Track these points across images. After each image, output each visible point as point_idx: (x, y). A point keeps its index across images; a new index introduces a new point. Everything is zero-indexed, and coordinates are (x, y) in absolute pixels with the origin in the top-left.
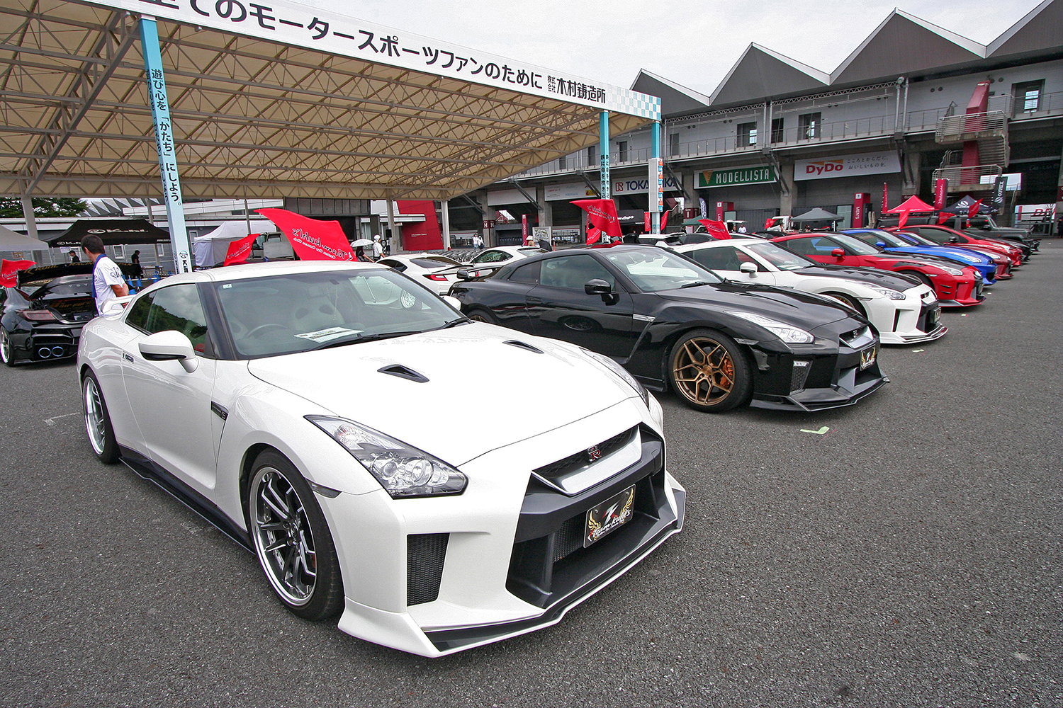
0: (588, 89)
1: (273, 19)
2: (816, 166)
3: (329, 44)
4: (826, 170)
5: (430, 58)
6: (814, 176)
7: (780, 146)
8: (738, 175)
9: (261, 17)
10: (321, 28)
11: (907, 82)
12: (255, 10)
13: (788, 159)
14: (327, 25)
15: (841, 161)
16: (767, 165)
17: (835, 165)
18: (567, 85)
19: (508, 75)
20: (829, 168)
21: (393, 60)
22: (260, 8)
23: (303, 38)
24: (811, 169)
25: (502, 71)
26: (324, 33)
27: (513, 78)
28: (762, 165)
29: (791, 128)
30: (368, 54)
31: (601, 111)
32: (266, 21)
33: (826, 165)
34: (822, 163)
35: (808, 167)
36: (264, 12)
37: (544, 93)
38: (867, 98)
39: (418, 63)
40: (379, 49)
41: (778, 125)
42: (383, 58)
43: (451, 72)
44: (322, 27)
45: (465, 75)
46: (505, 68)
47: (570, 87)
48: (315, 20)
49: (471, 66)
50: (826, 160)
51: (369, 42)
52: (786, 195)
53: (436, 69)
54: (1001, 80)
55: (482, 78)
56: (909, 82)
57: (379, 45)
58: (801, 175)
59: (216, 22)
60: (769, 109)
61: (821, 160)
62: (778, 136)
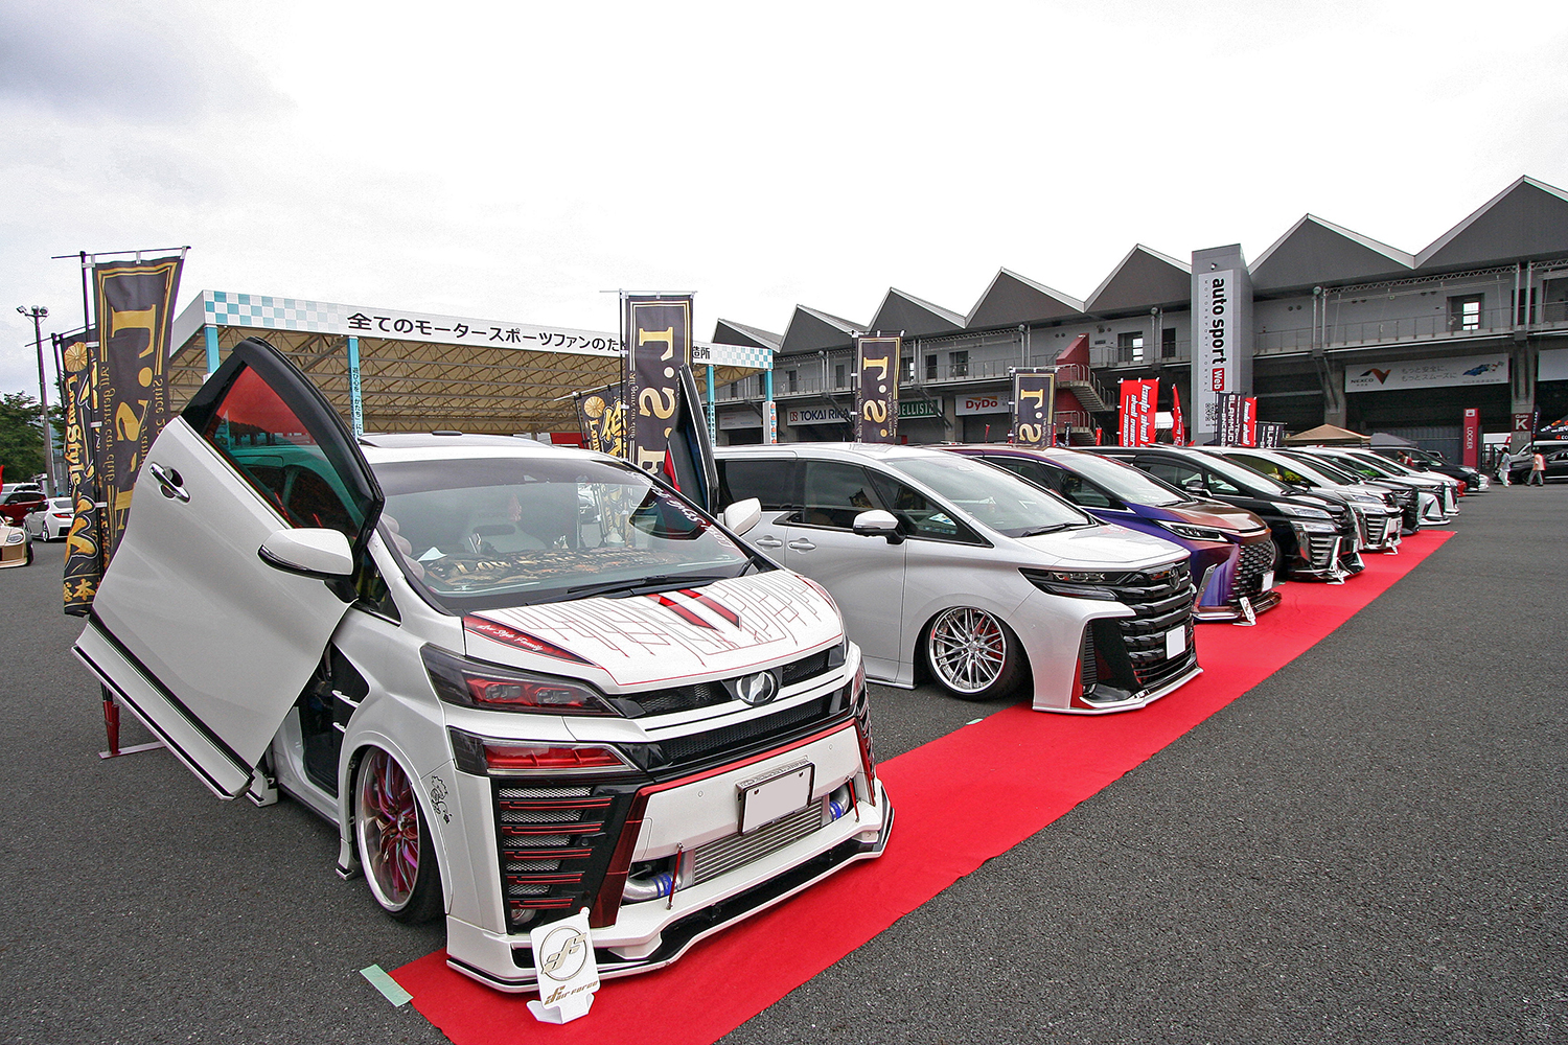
1: (431, 329)
2: (974, 401)
3: (469, 340)
4: (983, 406)
5: (545, 341)
6: (973, 411)
7: (940, 381)
9: (422, 327)
10: (462, 329)
11: (1028, 329)
12: (419, 324)
13: (949, 394)
14: (467, 327)
15: (995, 398)
16: (921, 399)
17: (990, 401)
19: (613, 346)
20: (986, 404)
21: (516, 345)
22: (422, 323)
23: (451, 338)
24: (970, 405)
25: (607, 344)
26: (464, 333)
27: (616, 347)
28: (917, 400)
29: (945, 366)
30: (496, 343)
31: (707, 366)
32: (425, 330)
33: (983, 401)
34: (979, 399)
35: (967, 402)
36: (425, 325)
38: (997, 343)
39: (536, 345)
40: (505, 339)
41: (931, 362)
42: (509, 345)
43: (563, 349)
44: (464, 329)
45: (575, 349)
46: (610, 341)
48: (459, 325)
49: (580, 343)
50: (982, 397)
51: (497, 335)
53: (550, 348)
54: (1104, 331)
55: (590, 351)
56: (1031, 329)
57: (504, 335)
58: (962, 410)
59: (394, 335)
60: (917, 346)
61: (976, 395)
62: (931, 374)
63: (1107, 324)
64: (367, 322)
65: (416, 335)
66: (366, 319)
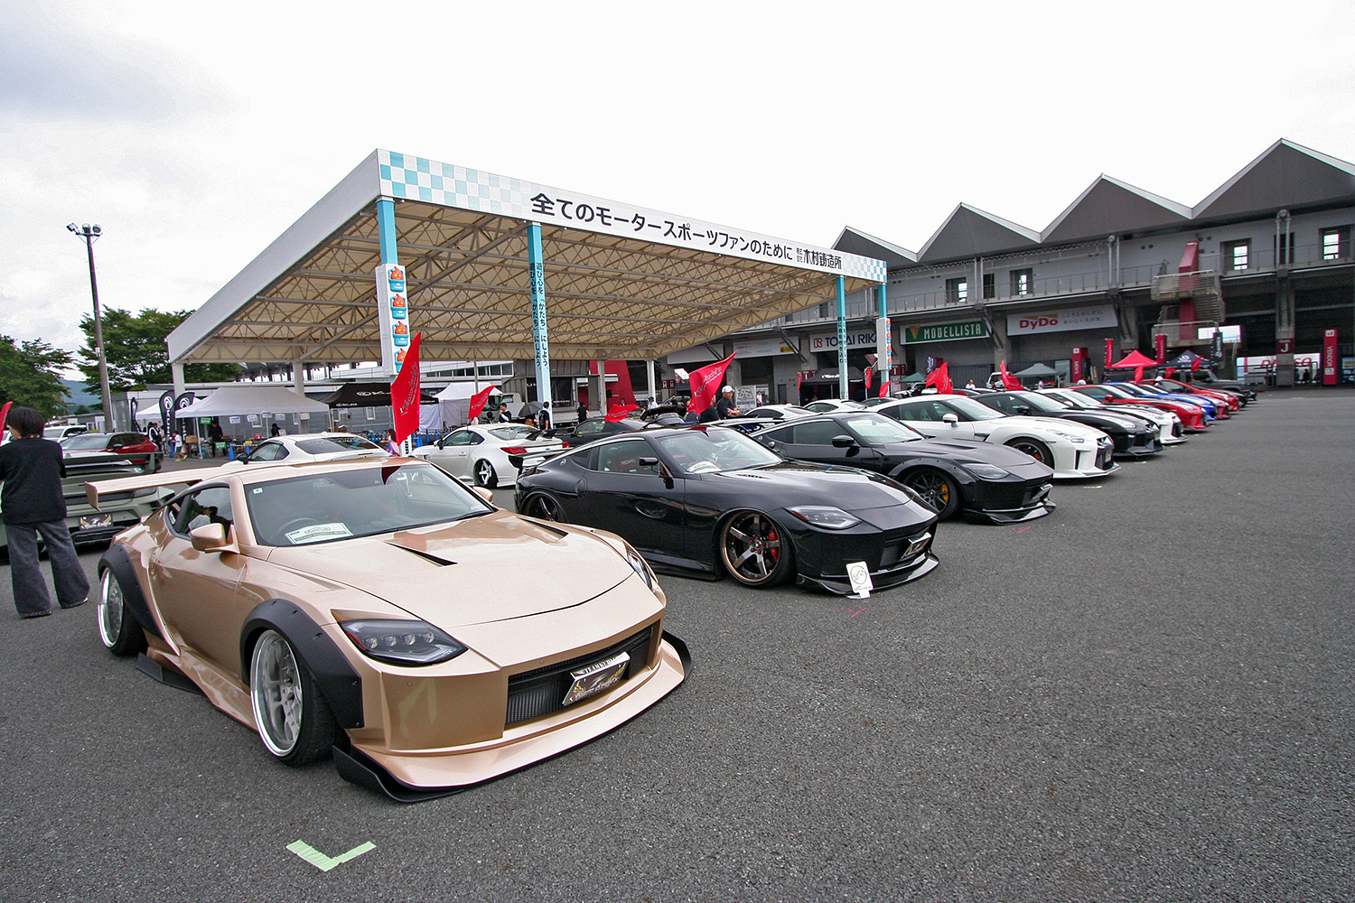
0: (828, 257)
1: (610, 217)
2: (1030, 320)
3: (646, 235)
4: (1041, 325)
5: (712, 240)
6: (1028, 331)
7: (993, 301)
8: (947, 330)
9: (602, 216)
10: (639, 221)
11: (1118, 240)
12: (599, 212)
13: (1001, 314)
14: (643, 219)
15: (1056, 316)
16: (979, 320)
17: (1050, 319)
18: (811, 254)
19: (767, 249)
20: (1044, 322)
22: (602, 210)
23: (629, 231)
24: (1024, 324)
25: (763, 246)
26: (642, 225)
27: (771, 252)
28: (975, 320)
29: (1003, 283)
30: (670, 240)
31: (837, 276)
32: (606, 220)
33: (1041, 320)
34: (1036, 318)
35: (1021, 322)
36: (605, 213)
37: (794, 263)
38: (1079, 256)
40: (677, 236)
41: (989, 280)
42: (680, 242)
43: (726, 251)
44: (640, 221)
45: (736, 252)
46: (765, 244)
47: (813, 257)
48: (637, 216)
49: (741, 244)
50: (1040, 315)
51: (670, 230)
52: (1000, 350)
53: (716, 249)
54: (1209, 238)
55: (748, 254)
56: (1120, 240)
57: (676, 230)
58: (1014, 329)
59: (576, 223)
60: (979, 265)
61: (1035, 314)
62: (989, 292)
63: (1205, 233)
64: (550, 205)
65: (596, 226)
66: (549, 201)
